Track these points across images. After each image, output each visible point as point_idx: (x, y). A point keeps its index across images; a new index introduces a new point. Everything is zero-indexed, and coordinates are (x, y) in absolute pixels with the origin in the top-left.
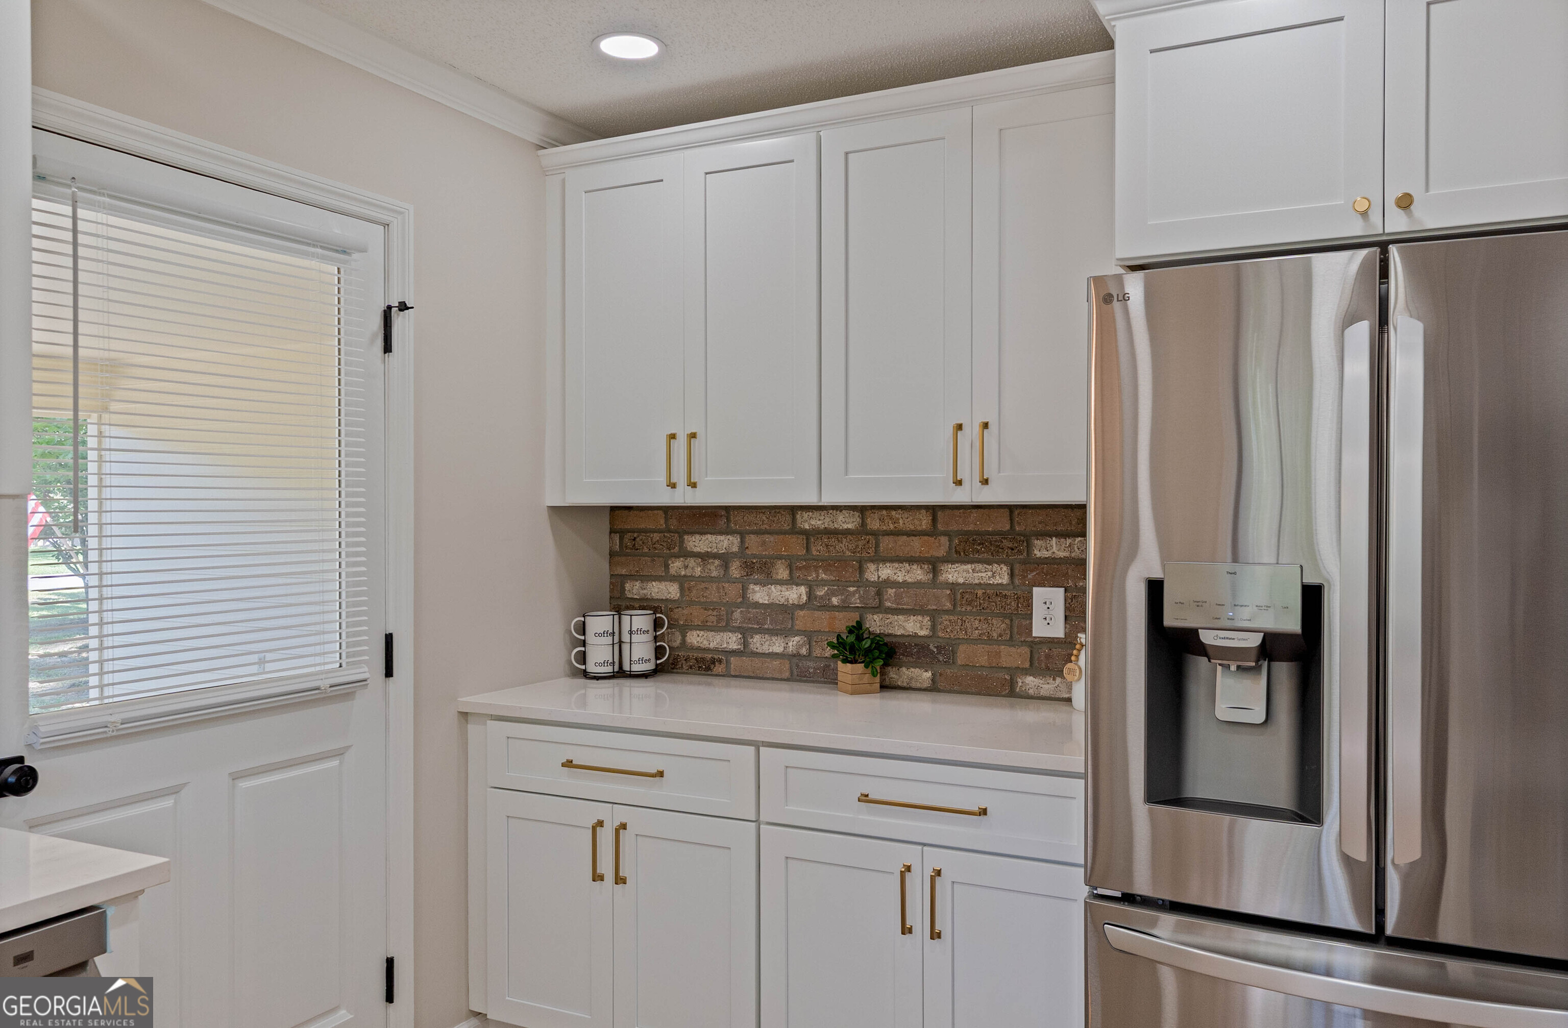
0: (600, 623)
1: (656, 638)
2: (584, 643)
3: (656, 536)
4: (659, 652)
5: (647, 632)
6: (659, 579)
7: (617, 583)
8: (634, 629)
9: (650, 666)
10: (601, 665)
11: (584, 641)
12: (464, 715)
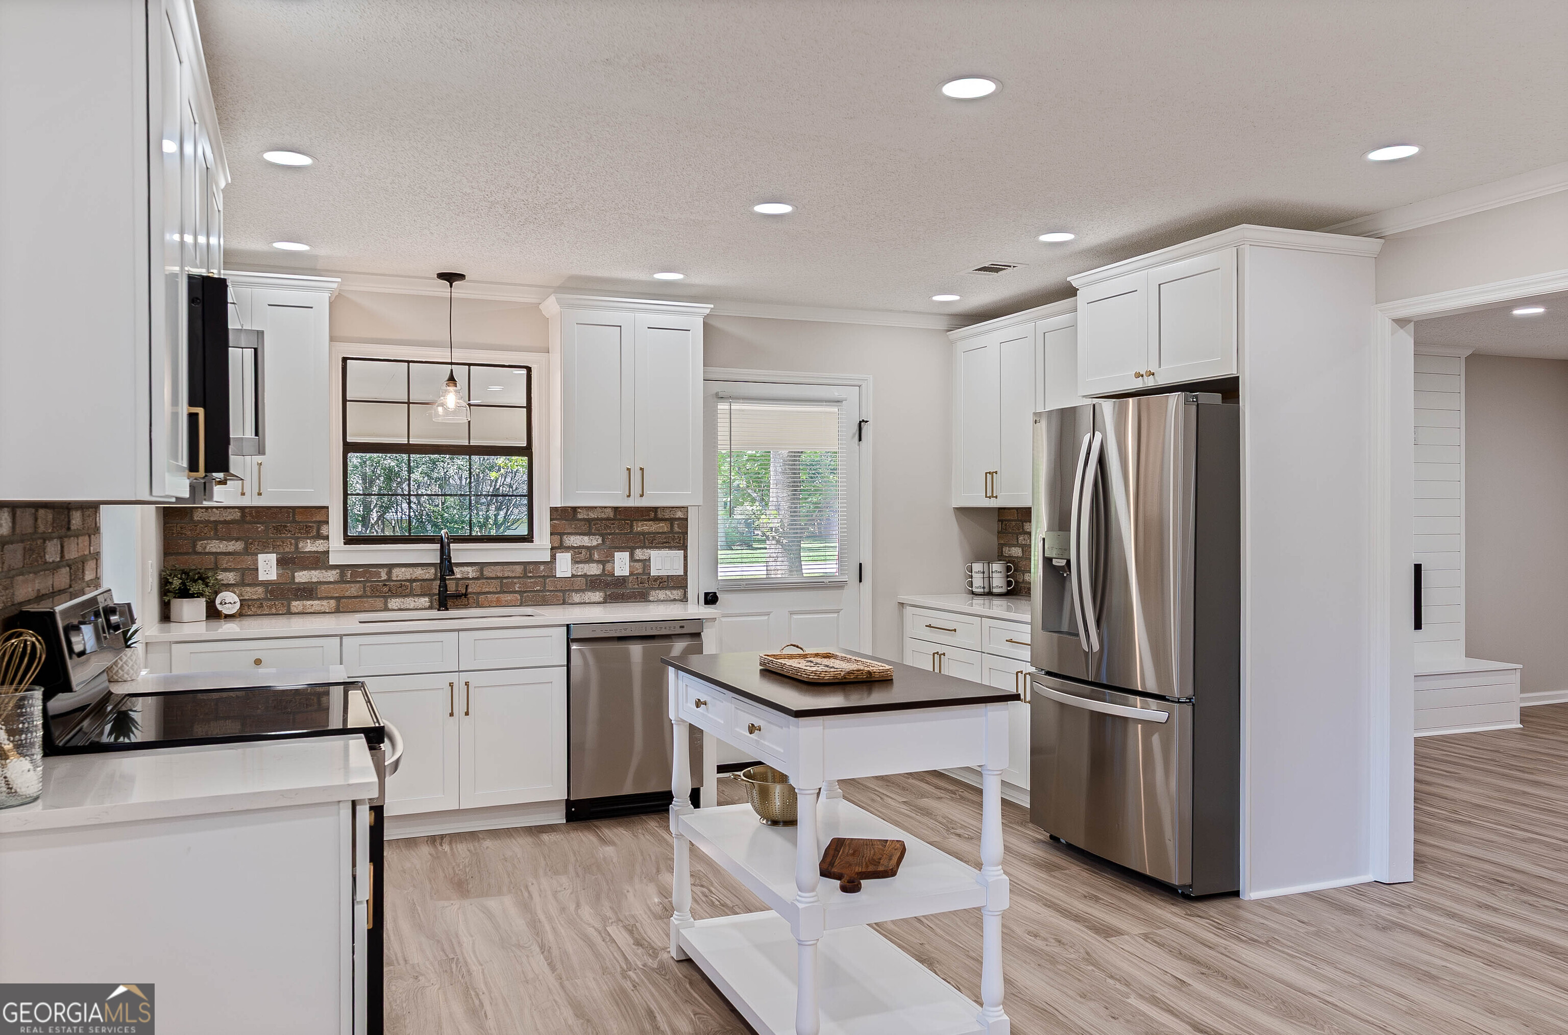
0: (977, 567)
1: (1008, 577)
2: (971, 577)
3: (1014, 523)
4: (1009, 583)
5: (1001, 572)
6: (1015, 546)
7: (1001, 547)
8: (993, 570)
9: (1003, 590)
10: (977, 588)
11: (972, 576)
12: (902, 604)
